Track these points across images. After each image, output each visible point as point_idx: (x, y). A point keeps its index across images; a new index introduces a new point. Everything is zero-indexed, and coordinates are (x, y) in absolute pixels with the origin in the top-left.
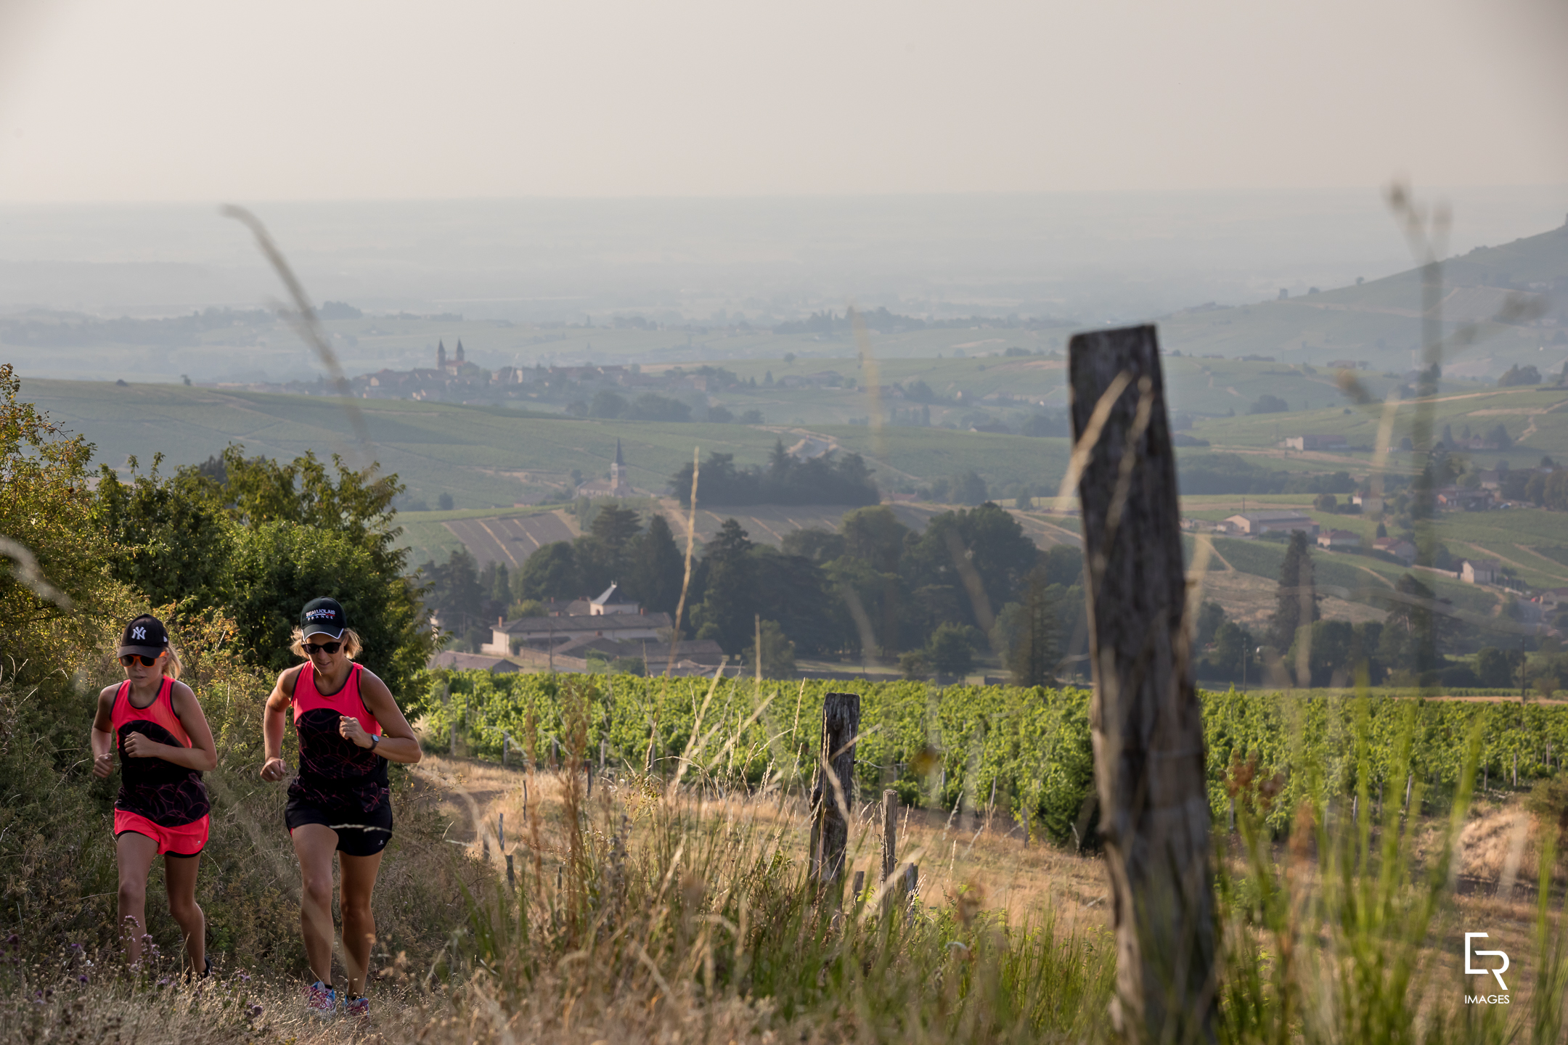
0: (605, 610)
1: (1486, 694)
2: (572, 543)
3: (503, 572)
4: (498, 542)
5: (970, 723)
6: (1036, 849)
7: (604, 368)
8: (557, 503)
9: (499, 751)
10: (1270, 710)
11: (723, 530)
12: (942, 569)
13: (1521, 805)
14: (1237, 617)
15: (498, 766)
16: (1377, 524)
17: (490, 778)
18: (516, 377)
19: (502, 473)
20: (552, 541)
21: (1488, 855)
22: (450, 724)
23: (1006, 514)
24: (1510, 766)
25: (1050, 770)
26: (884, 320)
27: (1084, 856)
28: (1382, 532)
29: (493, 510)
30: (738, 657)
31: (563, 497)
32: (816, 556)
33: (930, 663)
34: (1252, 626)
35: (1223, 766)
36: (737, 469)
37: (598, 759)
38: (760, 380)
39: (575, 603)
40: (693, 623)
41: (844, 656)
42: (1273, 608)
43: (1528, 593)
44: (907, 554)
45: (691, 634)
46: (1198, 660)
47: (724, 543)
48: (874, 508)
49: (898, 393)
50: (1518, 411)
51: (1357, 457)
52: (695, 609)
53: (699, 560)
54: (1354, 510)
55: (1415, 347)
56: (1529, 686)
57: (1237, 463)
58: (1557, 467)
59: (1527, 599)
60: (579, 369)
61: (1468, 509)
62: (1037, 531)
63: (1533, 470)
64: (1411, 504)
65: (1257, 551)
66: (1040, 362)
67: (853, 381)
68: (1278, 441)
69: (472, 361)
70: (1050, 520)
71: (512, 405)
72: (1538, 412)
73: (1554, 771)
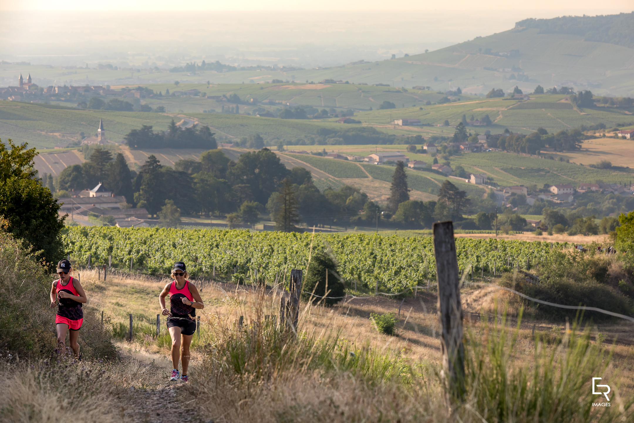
0: (96, 195)
1: (480, 233)
2: (81, 165)
3: (51, 178)
4: (48, 164)
5: (266, 248)
7: (94, 87)
8: (74, 147)
10: (392, 243)
11: (149, 160)
12: (245, 177)
13: (497, 283)
14: (373, 199)
16: (434, 158)
18: (55, 90)
19: (49, 133)
20: (73, 164)
21: (483, 304)
23: (273, 153)
24: (492, 266)
26: (218, 67)
28: (436, 162)
29: (45, 150)
30: (155, 216)
31: (76, 144)
32: (190, 172)
33: (239, 219)
34: (380, 202)
35: (373, 267)
36: (154, 133)
38: (164, 93)
39: (83, 191)
40: (135, 201)
41: (202, 215)
42: (389, 195)
43: (499, 188)
44: (229, 170)
45: (134, 206)
46: (356, 218)
47: (149, 166)
48: (215, 150)
49: (225, 99)
50: (495, 109)
51: (426, 129)
52: (136, 195)
53: (138, 173)
54: (424, 152)
55: (451, 80)
56: (498, 229)
57: (373, 131)
58: (512, 133)
59: (498, 191)
60: (83, 87)
61: (473, 151)
62: (286, 161)
63: (501, 135)
64: (449, 149)
65: (382, 170)
66: (287, 86)
67: (205, 94)
68: (391, 121)
69: (35, 83)
70: (293, 156)
71: (53, 103)
72: (503, 109)
73: (511, 269)
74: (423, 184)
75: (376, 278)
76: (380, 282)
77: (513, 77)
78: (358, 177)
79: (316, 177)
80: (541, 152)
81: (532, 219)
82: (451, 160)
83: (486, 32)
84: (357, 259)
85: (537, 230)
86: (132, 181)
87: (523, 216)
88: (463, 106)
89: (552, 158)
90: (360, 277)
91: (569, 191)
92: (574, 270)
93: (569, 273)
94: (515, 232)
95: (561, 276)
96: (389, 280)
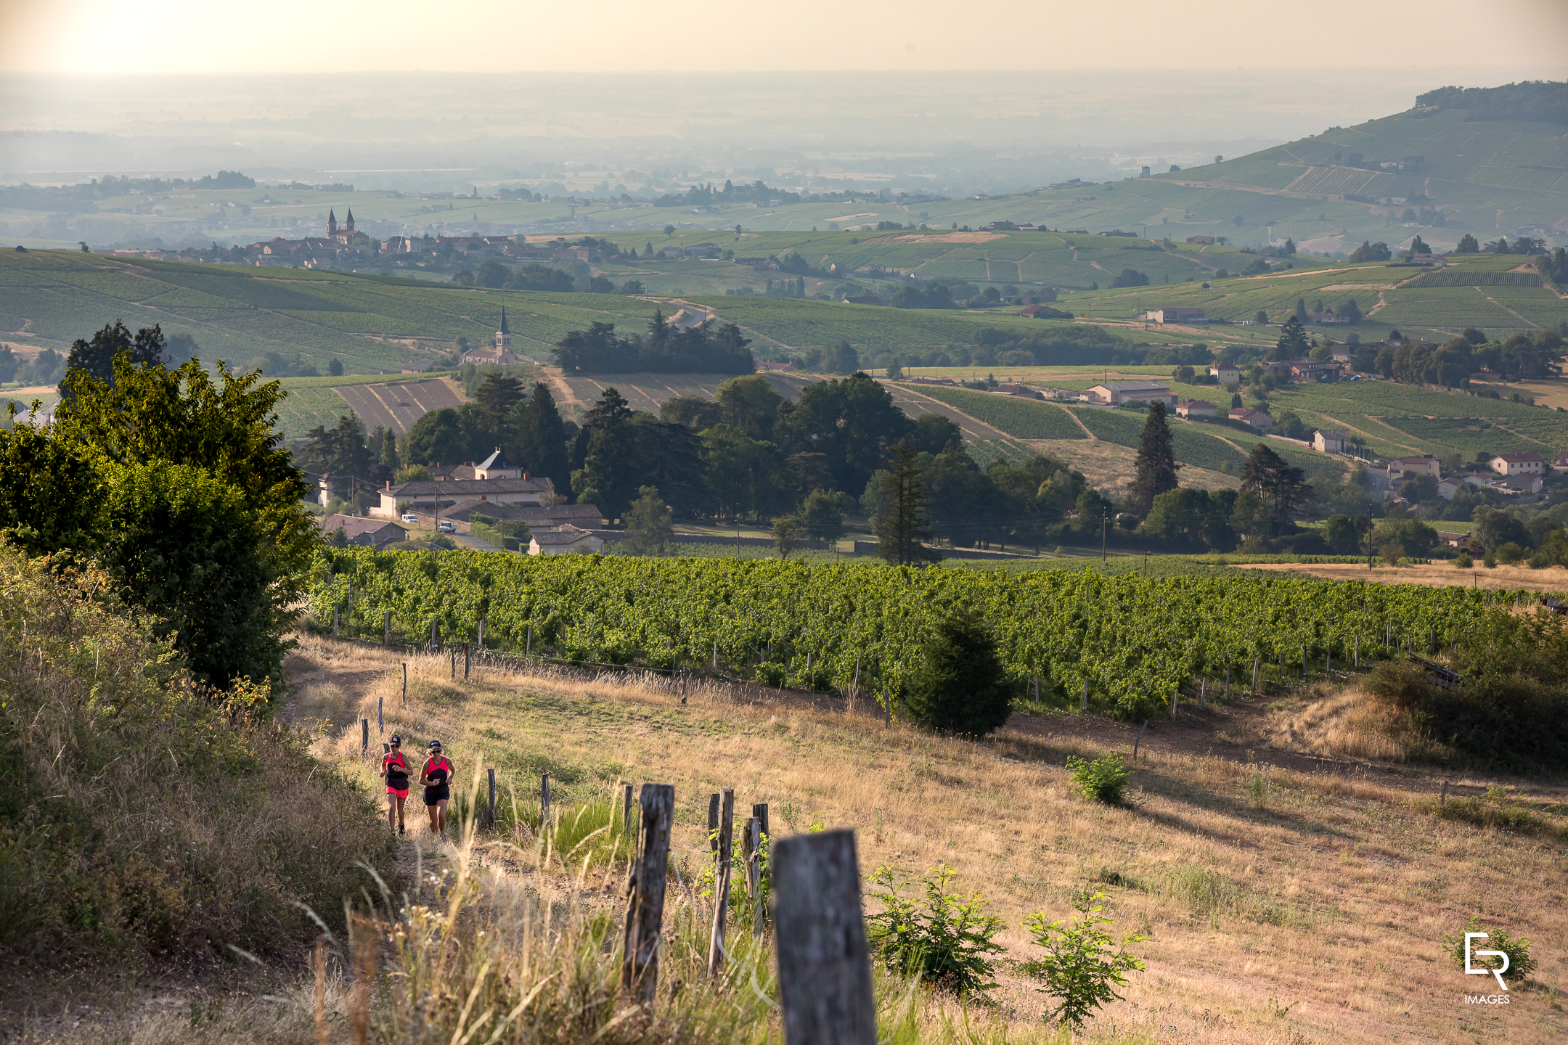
0: (488, 475)
1: (1334, 561)
2: (457, 411)
3: (391, 437)
4: (386, 407)
5: (836, 604)
6: (897, 730)
7: (489, 238)
8: (444, 370)
9: (380, 632)
10: (1124, 592)
11: (604, 399)
12: (815, 437)
13: (1362, 686)
14: (1098, 485)
15: (379, 646)
16: (1233, 394)
17: (371, 658)
18: (404, 246)
19: (391, 340)
20: (439, 407)
21: (1329, 735)
22: (333, 605)
23: (877, 384)
24: (1352, 647)
25: (912, 652)
26: (761, 193)
27: (943, 736)
28: (1237, 403)
29: (382, 376)
30: (617, 521)
31: (449, 364)
32: (694, 424)
33: (801, 528)
34: (1112, 493)
35: (1078, 647)
36: (618, 339)
37: (477, 640)
38: (640, 251)
39: (460, 468)
40: (573, 488)
41: (719, 520)
42: (1132, 476)
43: (1377, 461)
44: (780, 422)
45: (572, 499)
46: (1060, 526)
47: (604, 411)
48: (749, 377)
49: (774, 265)
50: (1369, 287)
51: (1216, 331)
52: (576, 474)
53: (580, 427)
54: (1212, 381)
55: (1272, 223)
56: (1375, 553)
57: (1101, 335)
58: (1405, 341)
59: (1375, 467)
60: (466, 239)
61: (1320, 380)
62: (906, 400)
63: (1382, 344)
64: (1266, 375)
65: (1118, 420)
66: (911, 236)
67: (731, 253)
68: (1139, 314)
69: (362, 231)
70: (919, 390)
71: (401, 274)
72: (1388, 287)
73: (1393, 652)
74: (1209, 453)
75: (1085, 673)
76: (1092, 684)
77: (1409, 216)
78: (1065, 436)
79: (971, 437)
80: (1471, 381)
81: (1451, 531)
82: (1271, 399)
83: (1351, 116)
84: (1042, 630)
85: (1461, 555)
86: (567, 443)
87: (1429, 524)
88: (1299, 280)
89: (1495, 395)
90: (1047, 671)
91: (1533, 468)
92: (1537, 657)
93: (1526, 663)
94: (1412, 560)
95: (1508, 670)
96: (1113, 678)
